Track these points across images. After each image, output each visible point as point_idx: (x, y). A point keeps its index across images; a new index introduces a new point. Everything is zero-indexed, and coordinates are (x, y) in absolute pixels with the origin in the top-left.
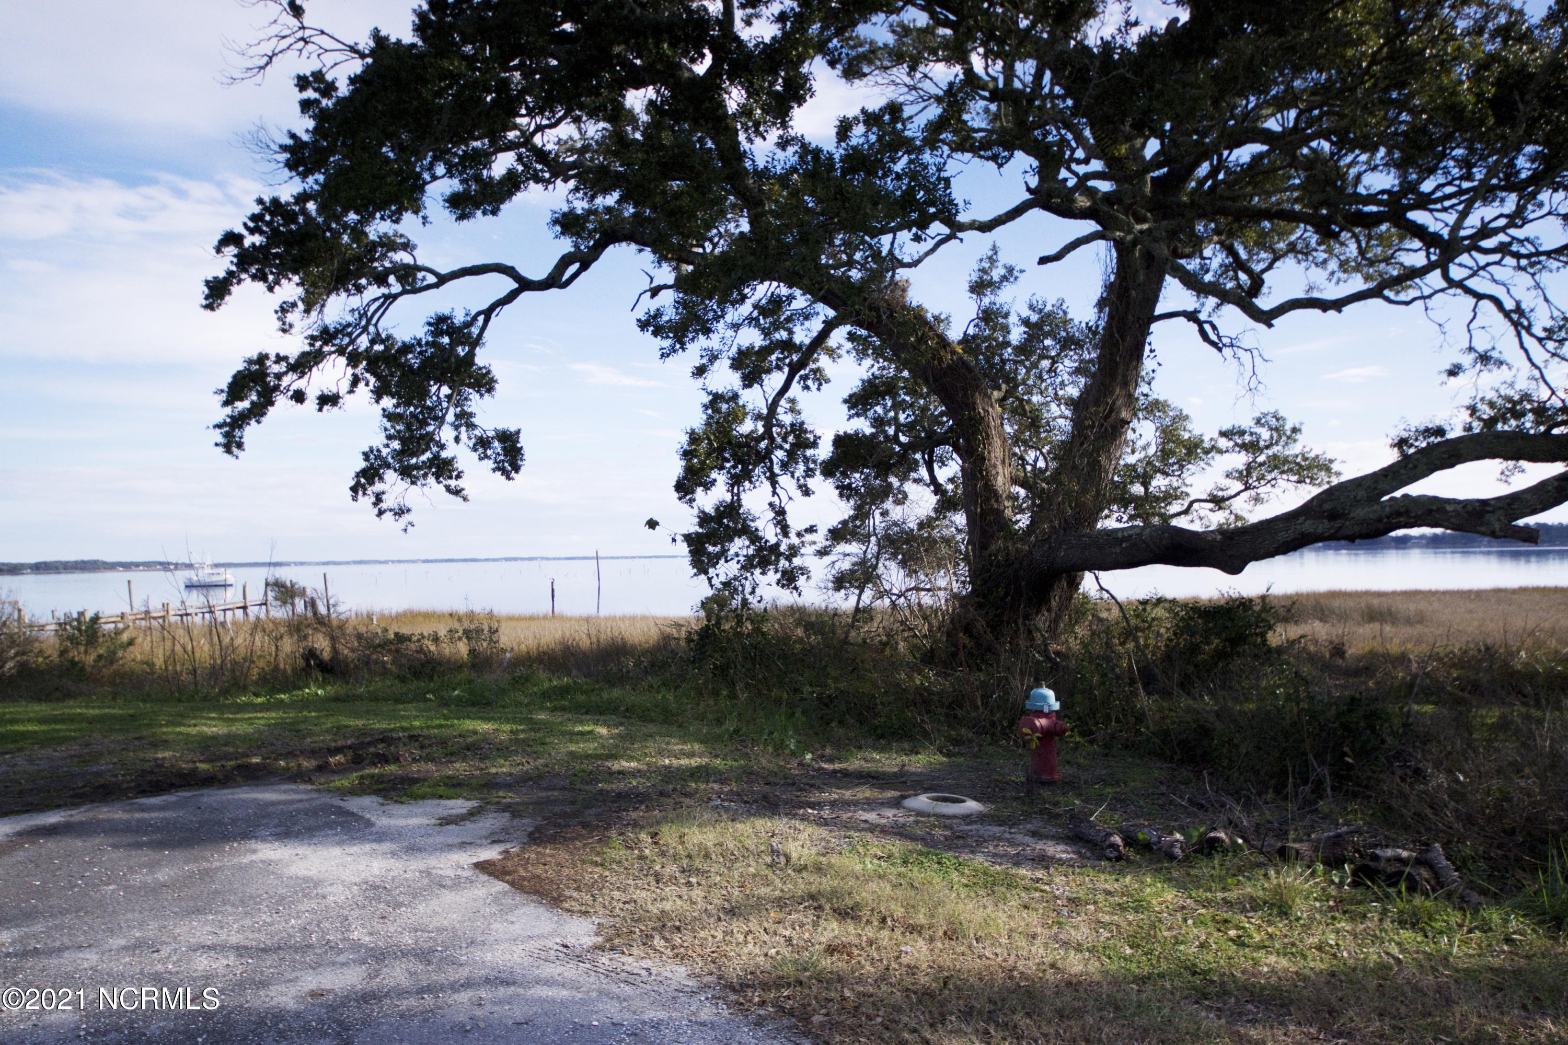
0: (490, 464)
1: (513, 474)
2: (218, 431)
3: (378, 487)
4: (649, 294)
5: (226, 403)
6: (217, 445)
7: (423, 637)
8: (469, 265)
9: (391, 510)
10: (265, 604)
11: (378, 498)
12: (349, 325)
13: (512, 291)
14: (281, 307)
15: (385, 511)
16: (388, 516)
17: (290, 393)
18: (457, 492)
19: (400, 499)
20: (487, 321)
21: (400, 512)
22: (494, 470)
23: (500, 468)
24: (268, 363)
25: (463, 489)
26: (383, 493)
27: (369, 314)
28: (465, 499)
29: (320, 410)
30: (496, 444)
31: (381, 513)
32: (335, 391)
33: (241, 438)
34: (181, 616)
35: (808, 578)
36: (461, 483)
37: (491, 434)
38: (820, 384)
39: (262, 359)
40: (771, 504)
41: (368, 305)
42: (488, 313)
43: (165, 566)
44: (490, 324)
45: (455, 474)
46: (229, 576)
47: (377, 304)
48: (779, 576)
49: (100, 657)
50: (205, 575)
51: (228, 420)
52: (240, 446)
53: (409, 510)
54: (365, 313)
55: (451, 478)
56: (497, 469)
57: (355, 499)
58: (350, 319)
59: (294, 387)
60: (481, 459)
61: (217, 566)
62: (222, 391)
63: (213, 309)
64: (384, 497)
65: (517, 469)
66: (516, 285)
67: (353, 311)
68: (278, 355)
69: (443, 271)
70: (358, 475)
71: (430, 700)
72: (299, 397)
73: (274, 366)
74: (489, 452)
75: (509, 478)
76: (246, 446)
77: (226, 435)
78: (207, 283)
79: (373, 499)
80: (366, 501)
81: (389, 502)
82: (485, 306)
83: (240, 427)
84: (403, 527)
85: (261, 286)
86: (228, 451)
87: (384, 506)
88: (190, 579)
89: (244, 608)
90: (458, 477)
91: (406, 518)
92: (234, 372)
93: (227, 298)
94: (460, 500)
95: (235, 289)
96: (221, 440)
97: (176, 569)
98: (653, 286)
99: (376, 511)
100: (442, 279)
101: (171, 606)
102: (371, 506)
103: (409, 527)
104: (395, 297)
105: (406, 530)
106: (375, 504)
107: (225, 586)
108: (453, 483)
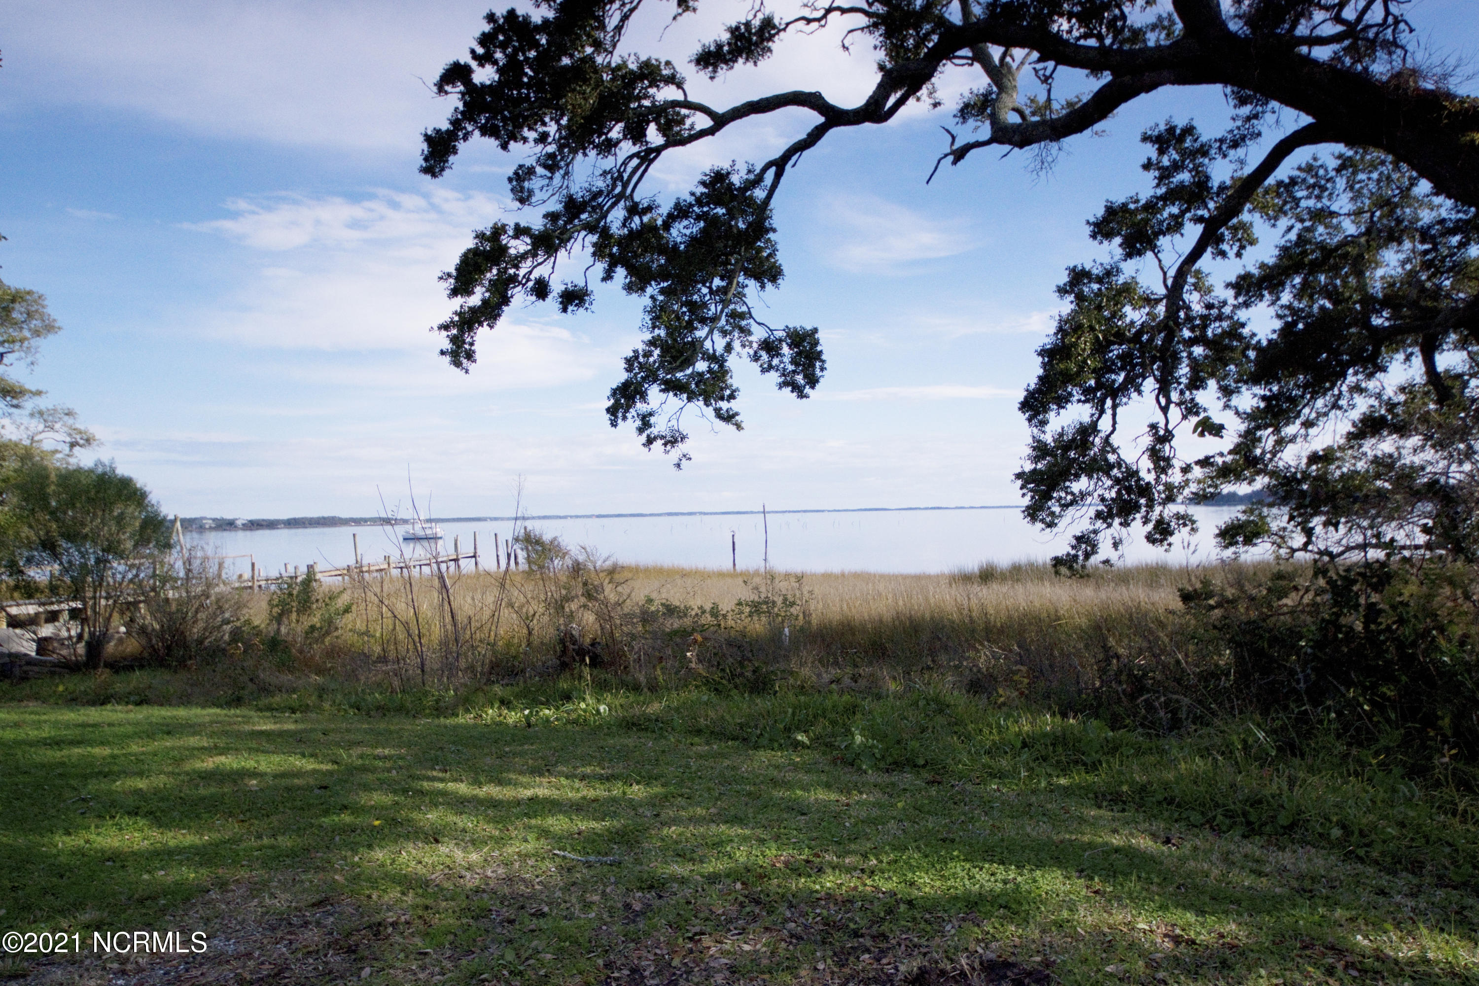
0: (774, 377)
1: (807, 390)
2: (444, 333)
3: (640, 407)
4: (951, 158)
5: (455, 292)
6: (443, 353)
7: (704, 612)
8: (755, 98)
9: (662, 437)
10: (474, 556)
11: (645, 422)
12: (600, 193)
13: (817, 128)
14: (516, 173)
15: (655, 438)
16: (658, 444)
17: (530, 284)
18: (728, 417)
19: (674, 422)
20: (779, 175)
21: (673, 440)
22: (781, 386)
23: (788, 383)
24: (504, 239)
25: (737, 414)
26: (651, 414)
27: (626, 176)
28: (739, 426)
29: (565, 310)
30: (785, 350)
31: (650, 441)
32: (582, 284)
33: (472, 344)
34: (401, 568)
35: (1192, 529)
36: (734, 405)
37: (781, 334)
38: (1242, 247)
39: (498, 231)
40: (1153, 427)
41: (625, 163)
42: (780, 164)
43: (387, 521)
44: (783, 180)
45: (728, 392)
46: (439, 529)
47: (635, 162)
48: (1150, 527)
49: (313, 628)
50: (418, 530)
51: (456, 318)
52: (470, 356)
53: (683, 438)
54: (620, 176)
55: (722, 398)
56: (785, 384)
57: (614, 424)
58: (600, 184)
59: (535, 275)
60: (764, 371)
61: (430, 521)
62: (449, 275)
63: (434, 175)
64: (652, 420)
65: (813, 381)
66: (821, 119)
67: (605, 173)
68: (517, 225)
69: (720, 108)
70: (614, 392)
71: (802, 744)
72: (541, 290)
73: (513, 243)
74: (775, 362)
75: (802, 395)
76: (477, 356)
77: (454, 340)
78: (428, 138)
79: (639, 423)
80: (629, 425)
81: (660, 425)
82: (776, 154)
83: (471, 329)
84: (676, 461)
85: (492, 143)
86: (457, 364)
87: (654, 431)
88: (407, 532)
89: (456, 560)
90: (732, 397)
91: (681, 448)
92: (462, 250)
93: (452, 159)
94: (731, 428)
95: (461, 146)
96: (447, 345)
97: (396, 524)
98: (955, 147)
99: (643, 438)
100: (720, 121)
101: (392, 559)
102: (635, 433)
103: (684, 460)
104: (658, 150)
105: (678, 466)
106: (641, 430)
107: (436, 538)
108: (724, 405)
